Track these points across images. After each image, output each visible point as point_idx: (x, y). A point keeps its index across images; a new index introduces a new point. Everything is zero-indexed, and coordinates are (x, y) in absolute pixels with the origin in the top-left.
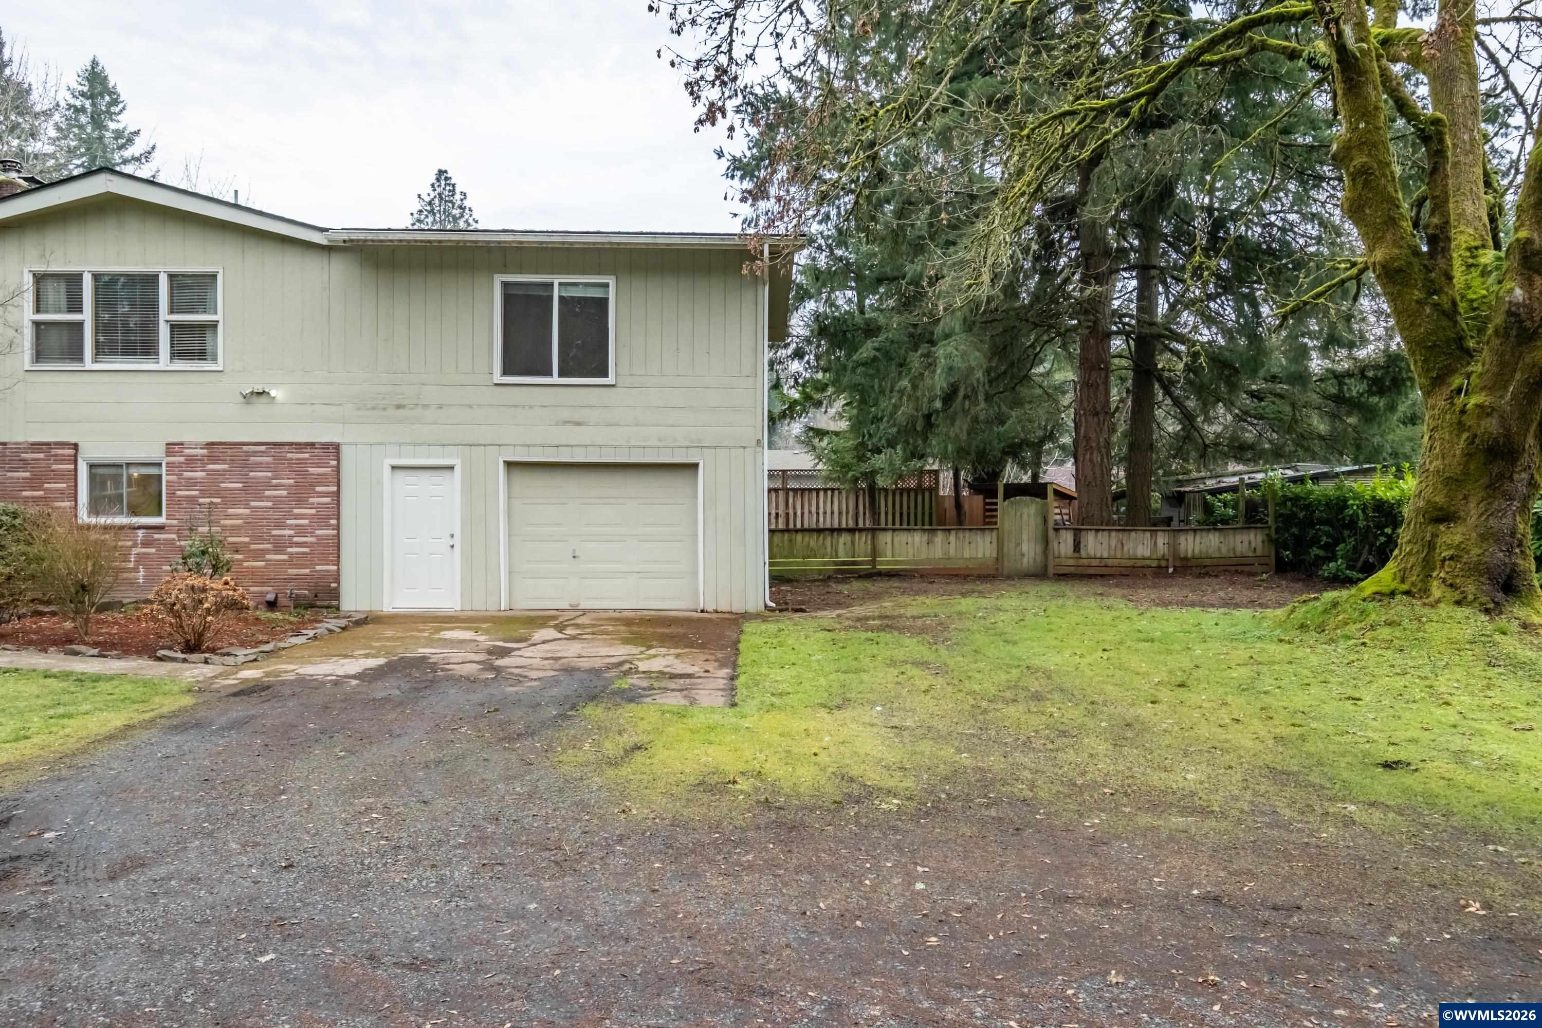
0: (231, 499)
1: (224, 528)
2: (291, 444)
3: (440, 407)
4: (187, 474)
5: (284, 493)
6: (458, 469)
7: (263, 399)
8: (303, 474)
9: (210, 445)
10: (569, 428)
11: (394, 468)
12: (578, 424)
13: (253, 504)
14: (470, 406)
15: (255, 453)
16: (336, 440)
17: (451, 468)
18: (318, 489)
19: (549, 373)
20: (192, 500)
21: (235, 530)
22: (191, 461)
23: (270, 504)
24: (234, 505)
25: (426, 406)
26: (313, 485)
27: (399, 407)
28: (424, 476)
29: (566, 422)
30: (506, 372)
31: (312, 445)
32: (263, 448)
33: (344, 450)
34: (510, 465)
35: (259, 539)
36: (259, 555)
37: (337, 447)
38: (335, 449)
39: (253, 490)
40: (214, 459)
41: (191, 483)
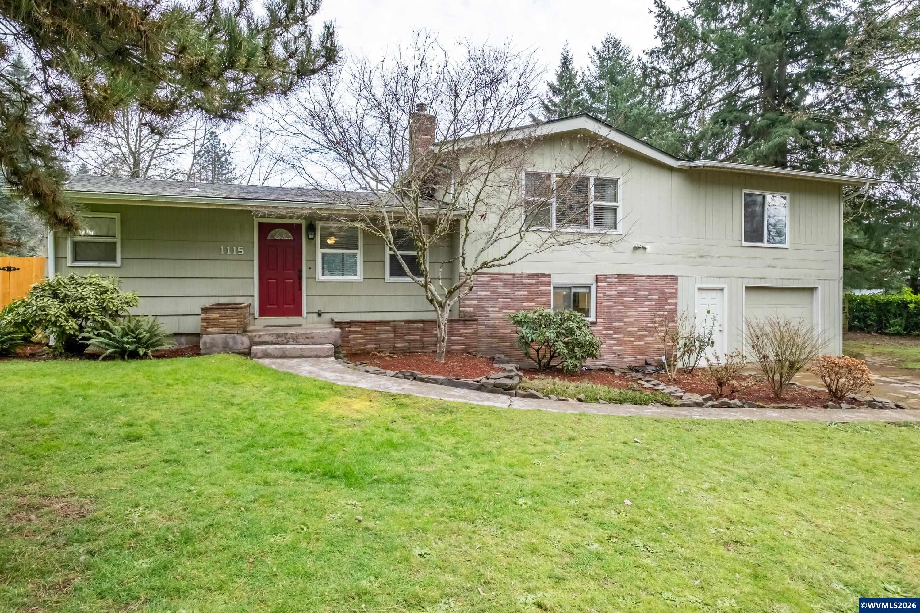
0: (629, 307)
1: (625, 323)
2: (657, 276)
3: (719, 257)
4: (608, 293)
5: (653, 303)
6: (726, 291)
7: (641, 251)
8: (662, 292)
9: (619, 276)
10: (770, 269)
11: (699, 289)
12: (774, 267)
13: (639, 309)
14: (731, 257)
15: (640, 281)
16: (675, 274)
17: (722, 290)
18: (669, 301)
19: (762, 241)
20: (610, 307)
21: (630, 324)
22: (610, 285)
23: (647, 309)
24: (631, 309)
25: (712, 257)
26: (666, 299)
27: (701, 257)
28: (709, 293)
29: (769, 267)
30: (746, 240)
31: (666, 277)
32: (644, 278)
33: (679, 279)
34: (747, 288)
35: (641, 329)
36: (641, 338)
37: (676, 277)
38: (674, 279)
39: (639, 302)
40: (621, 284)
41: (610, 298)
